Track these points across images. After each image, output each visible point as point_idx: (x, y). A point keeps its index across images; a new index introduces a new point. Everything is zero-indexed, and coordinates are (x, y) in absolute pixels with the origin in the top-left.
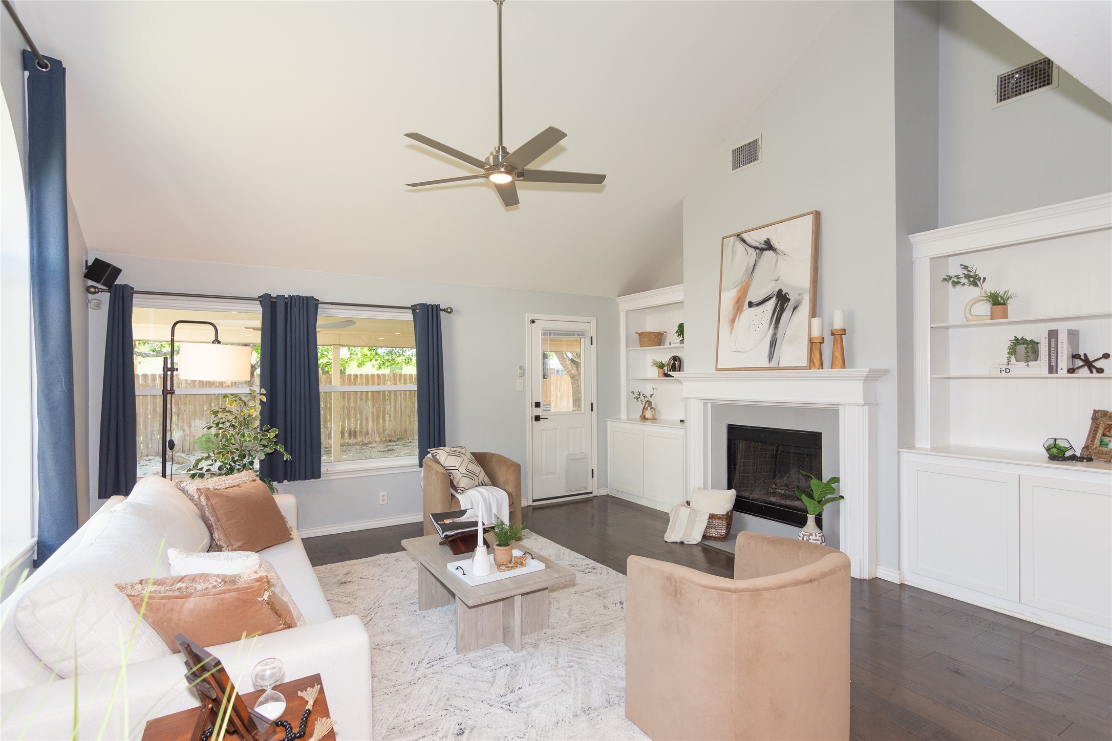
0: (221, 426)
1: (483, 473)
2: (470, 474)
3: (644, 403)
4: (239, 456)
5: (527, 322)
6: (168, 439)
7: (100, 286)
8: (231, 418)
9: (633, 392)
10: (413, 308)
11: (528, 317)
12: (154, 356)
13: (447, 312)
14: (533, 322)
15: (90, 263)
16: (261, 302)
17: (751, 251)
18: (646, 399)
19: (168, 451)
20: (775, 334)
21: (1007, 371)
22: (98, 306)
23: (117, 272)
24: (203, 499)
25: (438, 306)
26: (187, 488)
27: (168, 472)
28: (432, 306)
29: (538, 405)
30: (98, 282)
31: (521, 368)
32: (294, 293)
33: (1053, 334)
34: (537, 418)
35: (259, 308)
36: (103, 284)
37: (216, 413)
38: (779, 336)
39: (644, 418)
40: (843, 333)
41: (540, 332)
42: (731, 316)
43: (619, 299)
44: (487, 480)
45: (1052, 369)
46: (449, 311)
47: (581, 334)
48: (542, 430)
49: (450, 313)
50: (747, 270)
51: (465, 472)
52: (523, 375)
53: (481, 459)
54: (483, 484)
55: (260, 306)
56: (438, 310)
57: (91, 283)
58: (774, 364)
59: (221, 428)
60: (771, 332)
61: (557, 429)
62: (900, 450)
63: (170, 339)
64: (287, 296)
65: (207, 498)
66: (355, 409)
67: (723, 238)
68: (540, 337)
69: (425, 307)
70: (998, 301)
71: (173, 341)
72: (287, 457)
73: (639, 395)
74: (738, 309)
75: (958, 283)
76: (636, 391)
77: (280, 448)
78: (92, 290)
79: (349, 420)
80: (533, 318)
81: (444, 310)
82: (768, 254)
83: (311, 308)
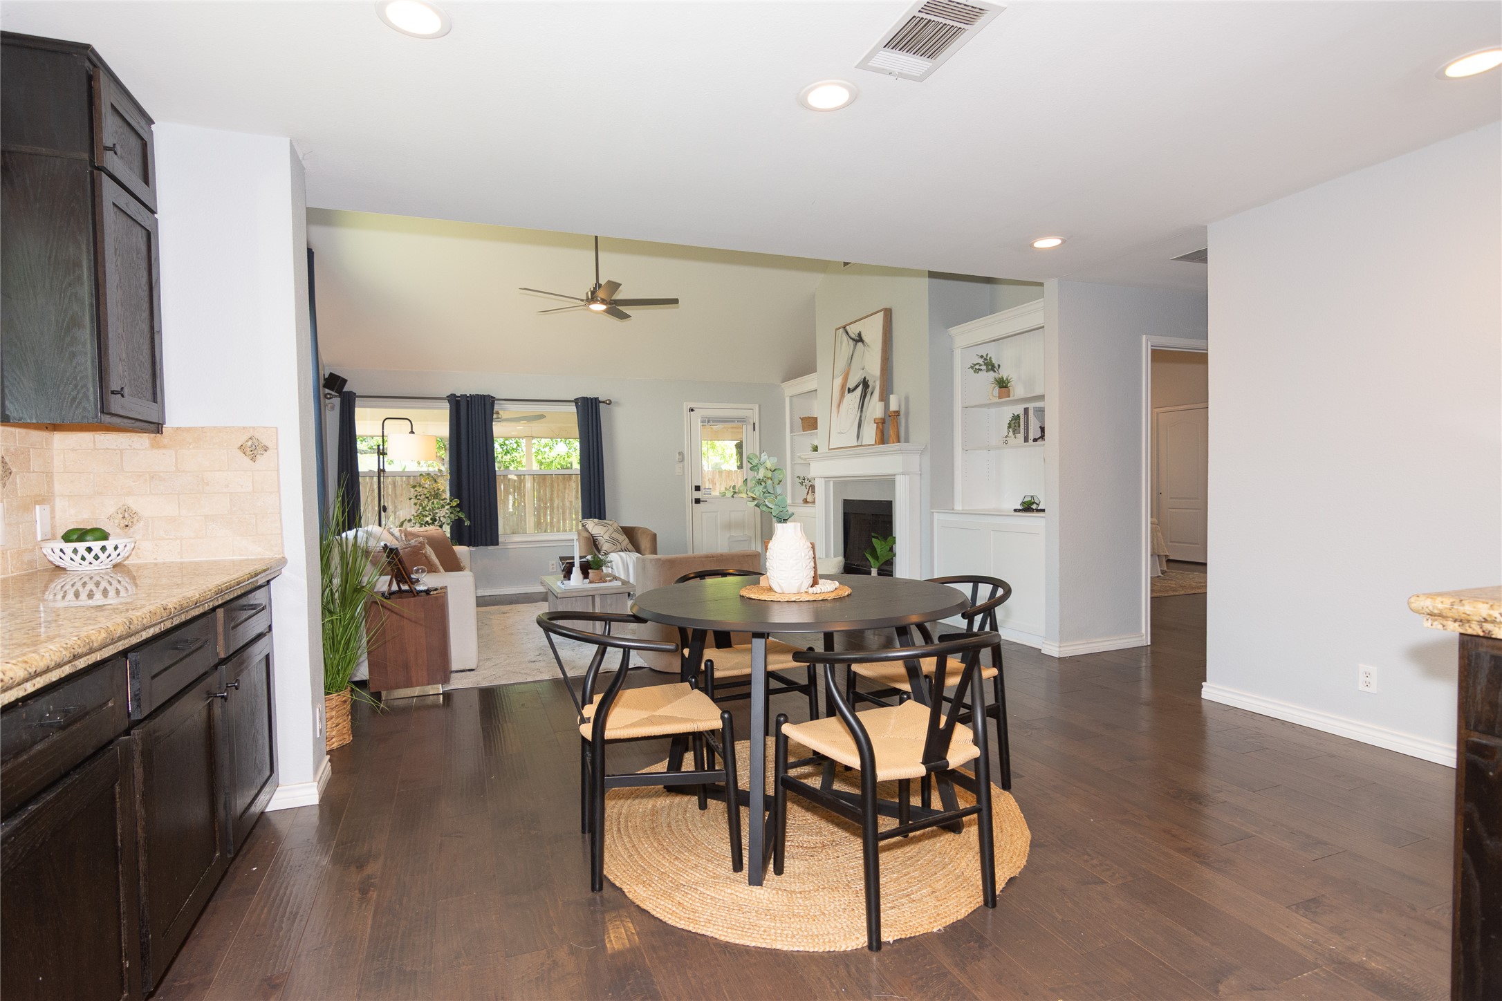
0: (418, 497)
1: (627, 541)
2: (613, 541)
3: (808, 487)
4: (431, 519)
5: (686, 410)
6: (382, 504)
7: (333, 393)
8: (426, 491)
9: (799, 477)
10: (576, 401)
11: (687, 406)
12: (370, 453)
13: (607, 403)
14: (692, 410)
15: (326, 377)
16: (448, 400)
17: (851, 341)
18: (810, 483)
19: (383, 514)
20: (861, 417)
21: (1006, 442)
22: (333, 408)
23: (344, 381)
24: (403, 536)
25: (596, 399)
26: (394, 532)
27: (383, 523)
28: (591, 399)
29: (698, 488)
30: (333, 390)
31: (679, 454)
32: (474, 392)
33: (1026, 410)
34: (698, 501)
35: (448, 405)
36: (336, 392)
37: (414, 487)
38: (863, 418)
39: (805, 501)
40: (897, 414)
41: (699, 420)
42: (838, 401)
43: (783, 385)
44: (630, 546)
45: (1026, 440)
46: (609, 403)
47: (742, 421)
48: (702, 512)
49: (609, 404)
50: (848, 359)
51: (608, 538)
52: (682, 460)
53: (630, 533)
54: (626, 550)
55: (448, 404)
56: (598, 402)
57: (327, 391)
58: (859, 444)
59: (419, 499)
60: (859, 415)
61: (717, 512)
62: (932, 511)
63: (381, 434)
64: (468, 395)
65: (406, 535)
66: (570, 509)
67: (837, 329)
68: (700, 424)
69: (585, 400)
70: (1003, 384)
71: (383, 436)
72: (467, 523)
73: (804, 479)
74: (842, 396)
75: (980, 370)
76: (801, 476)
77: (462, 515)
78: (329, 396)
79: (564, 520)
80: (692, 407)
81: (603, 402)
82: (860, 344)
83: (488, 406)
